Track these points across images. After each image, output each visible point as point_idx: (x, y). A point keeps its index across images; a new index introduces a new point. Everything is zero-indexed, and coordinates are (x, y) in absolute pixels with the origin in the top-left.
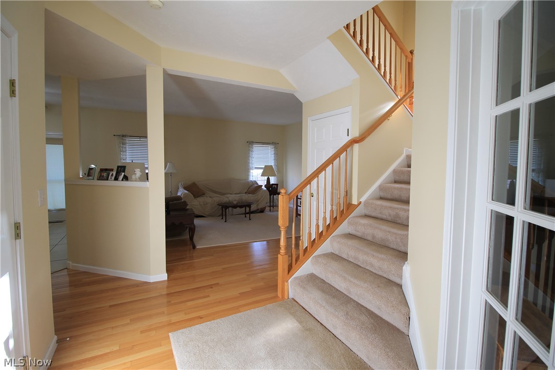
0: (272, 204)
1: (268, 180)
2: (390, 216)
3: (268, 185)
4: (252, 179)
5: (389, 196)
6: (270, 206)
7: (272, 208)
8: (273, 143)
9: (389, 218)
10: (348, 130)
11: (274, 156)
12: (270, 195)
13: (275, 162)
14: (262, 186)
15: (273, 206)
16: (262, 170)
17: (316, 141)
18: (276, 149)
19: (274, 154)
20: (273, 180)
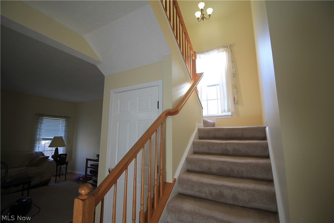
0: (58, 173)
1: (57, 150)
2: (211, 194)
3: (56, 155)
4: (37, 150)
5: (197, 169)
6: (56, 176)
7: (58, 177)
8: (64, 117)
9: (210, 197)
10: (158, 102)
11: (65, 129)
12: (57, 166)
13: (65, 133)
14: (49, 157)
15: (59, 175)
16: (50, 142)
17: (119, 113)
18: (67, 122)
19: (65, 126)
20: (61, 151)
